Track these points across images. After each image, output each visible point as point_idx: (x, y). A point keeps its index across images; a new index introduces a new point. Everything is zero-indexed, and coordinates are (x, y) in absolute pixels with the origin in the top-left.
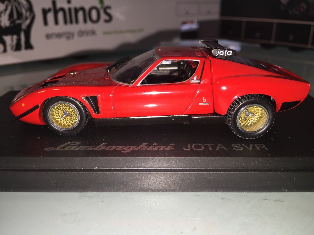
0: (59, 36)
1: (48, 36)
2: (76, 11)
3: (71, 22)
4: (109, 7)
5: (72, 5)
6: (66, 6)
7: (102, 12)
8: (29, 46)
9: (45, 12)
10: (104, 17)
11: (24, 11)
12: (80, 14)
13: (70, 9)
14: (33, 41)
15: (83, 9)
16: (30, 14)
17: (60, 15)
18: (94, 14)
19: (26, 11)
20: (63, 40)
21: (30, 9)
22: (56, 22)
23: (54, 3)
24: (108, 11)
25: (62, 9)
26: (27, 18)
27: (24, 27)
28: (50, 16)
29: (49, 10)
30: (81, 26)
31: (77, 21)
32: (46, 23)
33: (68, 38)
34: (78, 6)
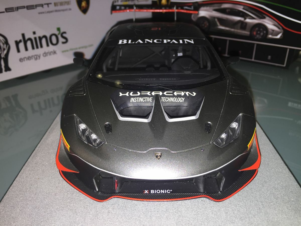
0: (29, 58)
1: (21, 60)
2: (40, 39)
3: (37, 47)
4: (65, 33)
5: (37, 36)
6: (32, 37)
7: (59, 37)
8: (8, 69)
9: (17, 43)
10: (61, 40)
11: (2, 45)
12: (44, 41)
13: (35, 38)
14: (10, 65)
15: (45, 37)
16: (6, 47)
17: (29, 43)
18: (54, 39)
19: (3, 44)
20: (33, 61)
21: (6, 43)
22: (26, 49)
23: (23, 35)
24: (64, 35)
25: (30, 39)
26: (4, 49)
27: (3, 56)
28: (21, 45)
29: (20, 41)
30: (45, 49)
31: (42, 46)
32: (18, 51)
33: (36, 59)
34: (41, 35)
